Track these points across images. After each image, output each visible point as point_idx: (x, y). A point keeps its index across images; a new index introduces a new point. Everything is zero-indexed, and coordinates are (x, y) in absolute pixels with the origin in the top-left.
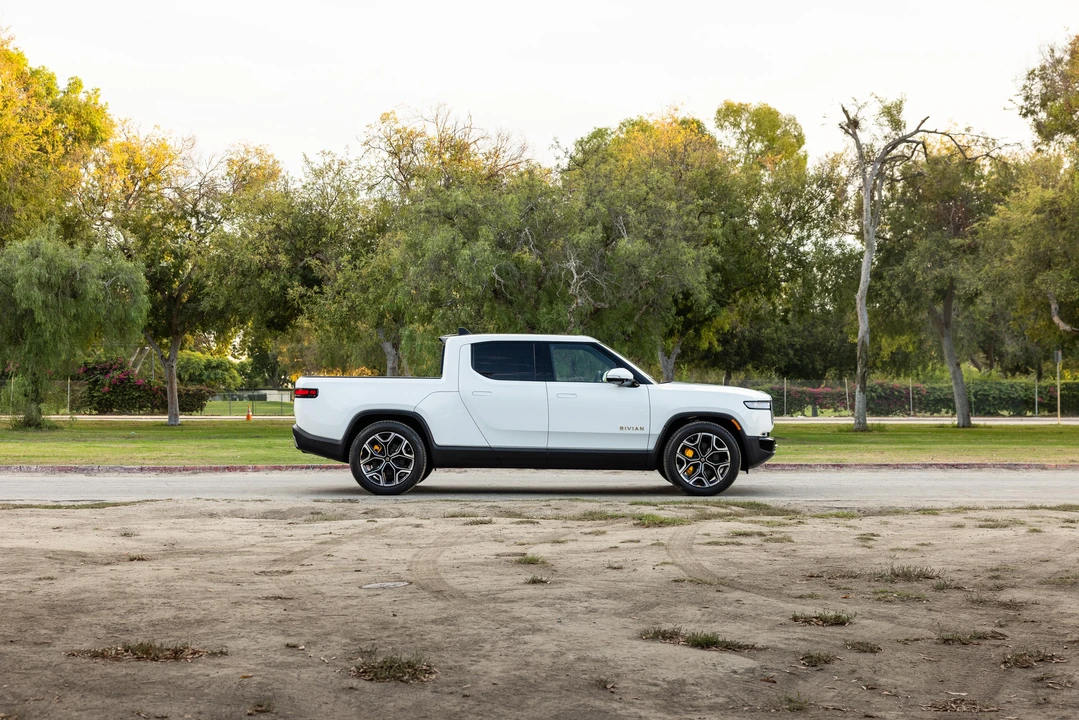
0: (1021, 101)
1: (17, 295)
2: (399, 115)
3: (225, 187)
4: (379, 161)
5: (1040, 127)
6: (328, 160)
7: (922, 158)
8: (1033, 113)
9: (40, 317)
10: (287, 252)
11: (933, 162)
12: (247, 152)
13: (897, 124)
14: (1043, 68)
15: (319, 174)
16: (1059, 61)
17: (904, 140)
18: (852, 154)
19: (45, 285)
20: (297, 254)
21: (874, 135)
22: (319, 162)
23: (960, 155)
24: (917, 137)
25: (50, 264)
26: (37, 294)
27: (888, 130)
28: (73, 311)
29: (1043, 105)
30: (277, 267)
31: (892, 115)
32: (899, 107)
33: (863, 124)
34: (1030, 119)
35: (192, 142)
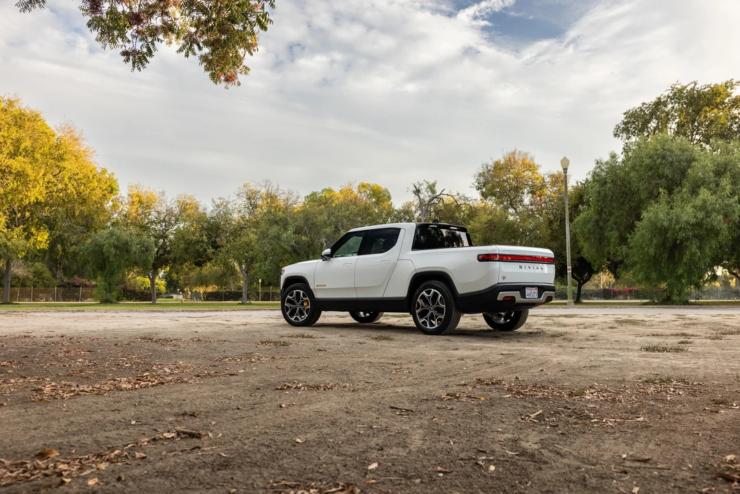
0: (476, 184)
1: (104, 250)
2: (251, 184)
3: (176, 211)
4: (243, 201)
5: (483, 194)
6: (222, 201)
7: (441, 204)
8: (481, 188)
9: (111, 259)
10: (206, 236)
11: (446, 206)
12: (185, 198)
13: (433, 192)
14: (484, 173)
15: (218, 206)
16: (489, 170)
17: (436, 197)
18: (417, 202)
19: (116, 247)
20: (209, 237)
21: (426, 195)
22: (218, 202)
23: (455, 203)
24: (441, 196)
25: (118, 239)
26: (113, 250)
27: (430, 194)
28: (126, 257)
29: (484, 186)
30: (202, 241)
31: (432, 188)
32: (434, 185)
33: (421, 191)
34: (479, 191)
35: (163, 193)
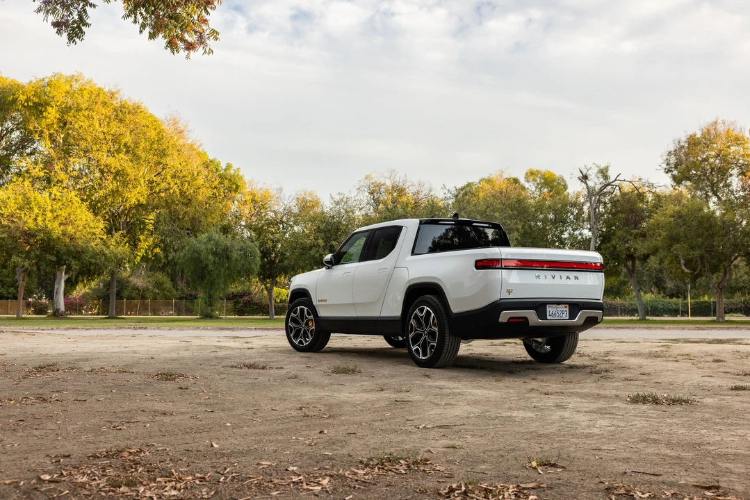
0: (665, 166)
1: (202, 257)
2: (373, 176)
3: (296, 210)
4: (365, 197)
5: (674, 178)
6: (341, 197)
7: (619, 193)
8: (671, 171)
9: (210, 267)
10: (323, 239)
11: (624, 195)
12: (305, 194)
13: (606, 177)
14: (676, 150)
15: (337, 203)
16: (683, 147)
17: (609, 184)
18: (585, 192)
19: (215, 254)
20: (327, 240)
21: (595, 182)
22: (337, 198)
23: (636, 192)
24: (617, 183)
25: (217, 244)
26: (210, 257)
27: (601, 180)
28: (227, 265)
29: (676, 168)
30: (318, 246)
31: (604, 173)
32: (607, 169)
33: (590, 177)
34: (670, 174)
35: (280, 190)
